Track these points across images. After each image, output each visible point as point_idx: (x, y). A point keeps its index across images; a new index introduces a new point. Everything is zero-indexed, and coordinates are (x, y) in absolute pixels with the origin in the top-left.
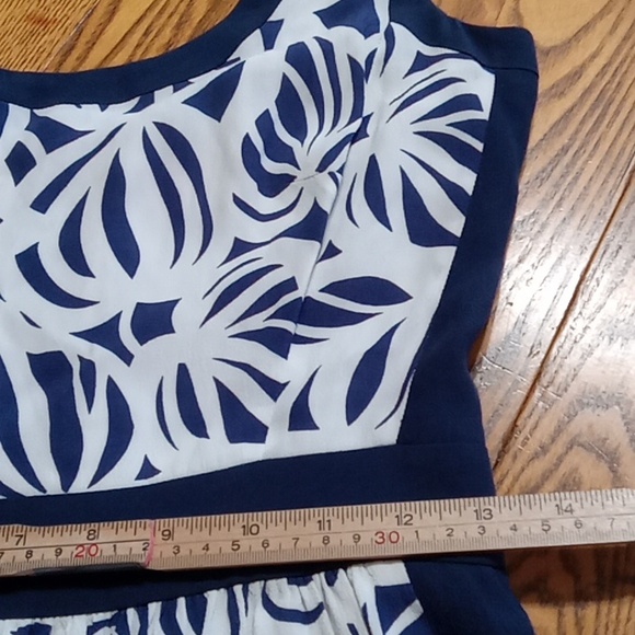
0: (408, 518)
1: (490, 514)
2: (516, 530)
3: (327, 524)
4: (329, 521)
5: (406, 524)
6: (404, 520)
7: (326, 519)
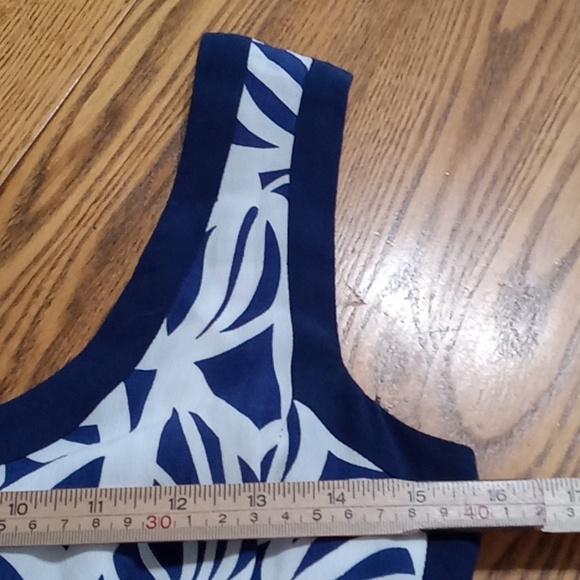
0: (182, 502)
1: (264, 501)
2: (287, 518)
3: (98, 505)
4: (101, 503)
5: (179, 508)
6: (178, 504)
7: (99, 500)
